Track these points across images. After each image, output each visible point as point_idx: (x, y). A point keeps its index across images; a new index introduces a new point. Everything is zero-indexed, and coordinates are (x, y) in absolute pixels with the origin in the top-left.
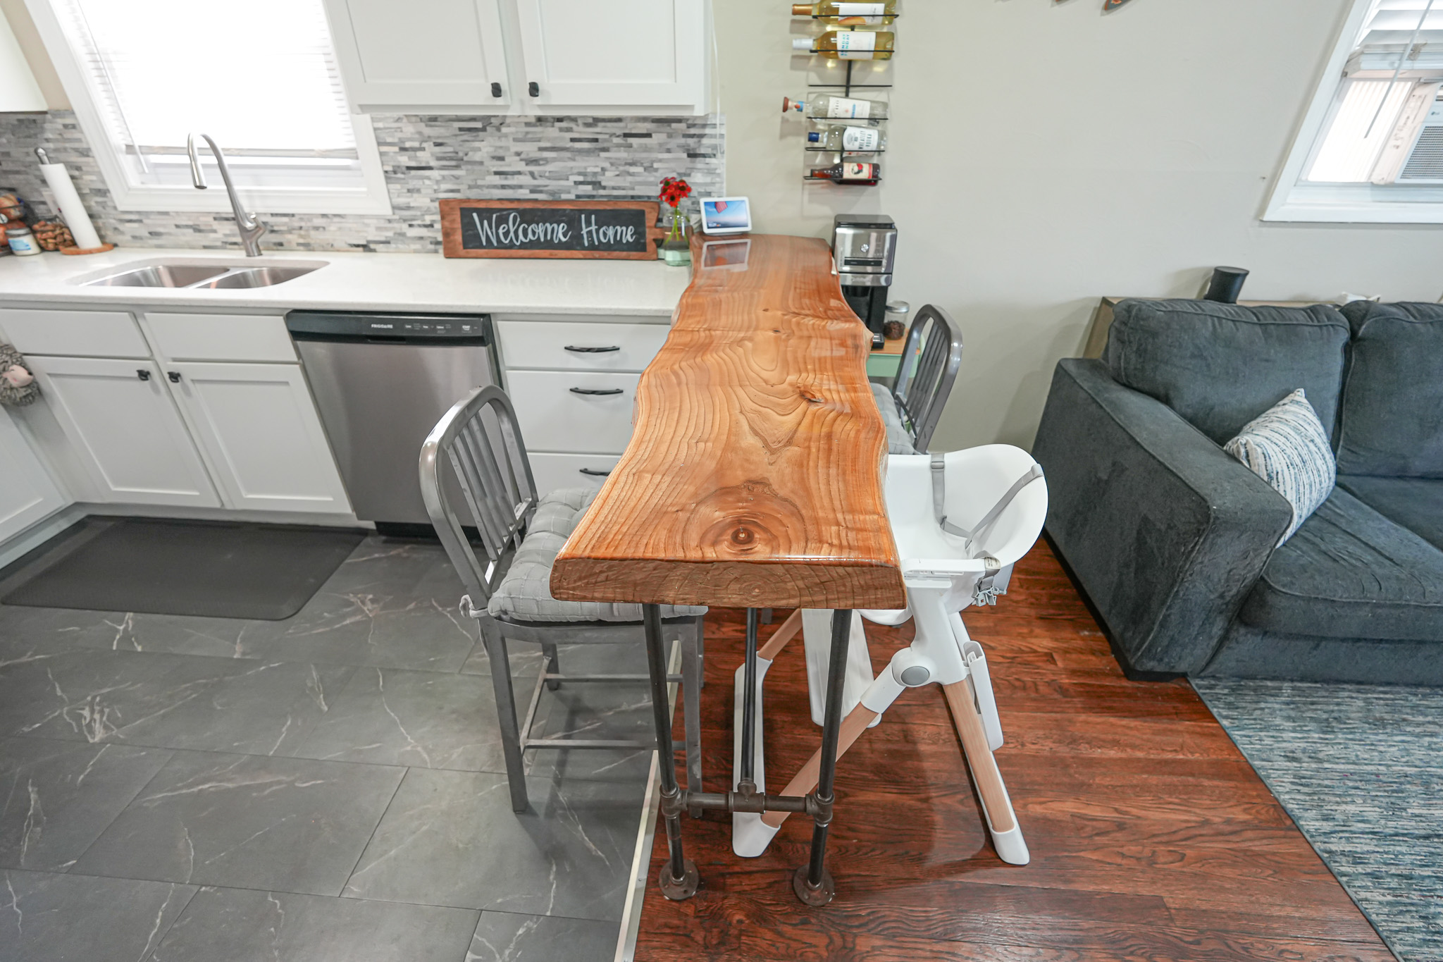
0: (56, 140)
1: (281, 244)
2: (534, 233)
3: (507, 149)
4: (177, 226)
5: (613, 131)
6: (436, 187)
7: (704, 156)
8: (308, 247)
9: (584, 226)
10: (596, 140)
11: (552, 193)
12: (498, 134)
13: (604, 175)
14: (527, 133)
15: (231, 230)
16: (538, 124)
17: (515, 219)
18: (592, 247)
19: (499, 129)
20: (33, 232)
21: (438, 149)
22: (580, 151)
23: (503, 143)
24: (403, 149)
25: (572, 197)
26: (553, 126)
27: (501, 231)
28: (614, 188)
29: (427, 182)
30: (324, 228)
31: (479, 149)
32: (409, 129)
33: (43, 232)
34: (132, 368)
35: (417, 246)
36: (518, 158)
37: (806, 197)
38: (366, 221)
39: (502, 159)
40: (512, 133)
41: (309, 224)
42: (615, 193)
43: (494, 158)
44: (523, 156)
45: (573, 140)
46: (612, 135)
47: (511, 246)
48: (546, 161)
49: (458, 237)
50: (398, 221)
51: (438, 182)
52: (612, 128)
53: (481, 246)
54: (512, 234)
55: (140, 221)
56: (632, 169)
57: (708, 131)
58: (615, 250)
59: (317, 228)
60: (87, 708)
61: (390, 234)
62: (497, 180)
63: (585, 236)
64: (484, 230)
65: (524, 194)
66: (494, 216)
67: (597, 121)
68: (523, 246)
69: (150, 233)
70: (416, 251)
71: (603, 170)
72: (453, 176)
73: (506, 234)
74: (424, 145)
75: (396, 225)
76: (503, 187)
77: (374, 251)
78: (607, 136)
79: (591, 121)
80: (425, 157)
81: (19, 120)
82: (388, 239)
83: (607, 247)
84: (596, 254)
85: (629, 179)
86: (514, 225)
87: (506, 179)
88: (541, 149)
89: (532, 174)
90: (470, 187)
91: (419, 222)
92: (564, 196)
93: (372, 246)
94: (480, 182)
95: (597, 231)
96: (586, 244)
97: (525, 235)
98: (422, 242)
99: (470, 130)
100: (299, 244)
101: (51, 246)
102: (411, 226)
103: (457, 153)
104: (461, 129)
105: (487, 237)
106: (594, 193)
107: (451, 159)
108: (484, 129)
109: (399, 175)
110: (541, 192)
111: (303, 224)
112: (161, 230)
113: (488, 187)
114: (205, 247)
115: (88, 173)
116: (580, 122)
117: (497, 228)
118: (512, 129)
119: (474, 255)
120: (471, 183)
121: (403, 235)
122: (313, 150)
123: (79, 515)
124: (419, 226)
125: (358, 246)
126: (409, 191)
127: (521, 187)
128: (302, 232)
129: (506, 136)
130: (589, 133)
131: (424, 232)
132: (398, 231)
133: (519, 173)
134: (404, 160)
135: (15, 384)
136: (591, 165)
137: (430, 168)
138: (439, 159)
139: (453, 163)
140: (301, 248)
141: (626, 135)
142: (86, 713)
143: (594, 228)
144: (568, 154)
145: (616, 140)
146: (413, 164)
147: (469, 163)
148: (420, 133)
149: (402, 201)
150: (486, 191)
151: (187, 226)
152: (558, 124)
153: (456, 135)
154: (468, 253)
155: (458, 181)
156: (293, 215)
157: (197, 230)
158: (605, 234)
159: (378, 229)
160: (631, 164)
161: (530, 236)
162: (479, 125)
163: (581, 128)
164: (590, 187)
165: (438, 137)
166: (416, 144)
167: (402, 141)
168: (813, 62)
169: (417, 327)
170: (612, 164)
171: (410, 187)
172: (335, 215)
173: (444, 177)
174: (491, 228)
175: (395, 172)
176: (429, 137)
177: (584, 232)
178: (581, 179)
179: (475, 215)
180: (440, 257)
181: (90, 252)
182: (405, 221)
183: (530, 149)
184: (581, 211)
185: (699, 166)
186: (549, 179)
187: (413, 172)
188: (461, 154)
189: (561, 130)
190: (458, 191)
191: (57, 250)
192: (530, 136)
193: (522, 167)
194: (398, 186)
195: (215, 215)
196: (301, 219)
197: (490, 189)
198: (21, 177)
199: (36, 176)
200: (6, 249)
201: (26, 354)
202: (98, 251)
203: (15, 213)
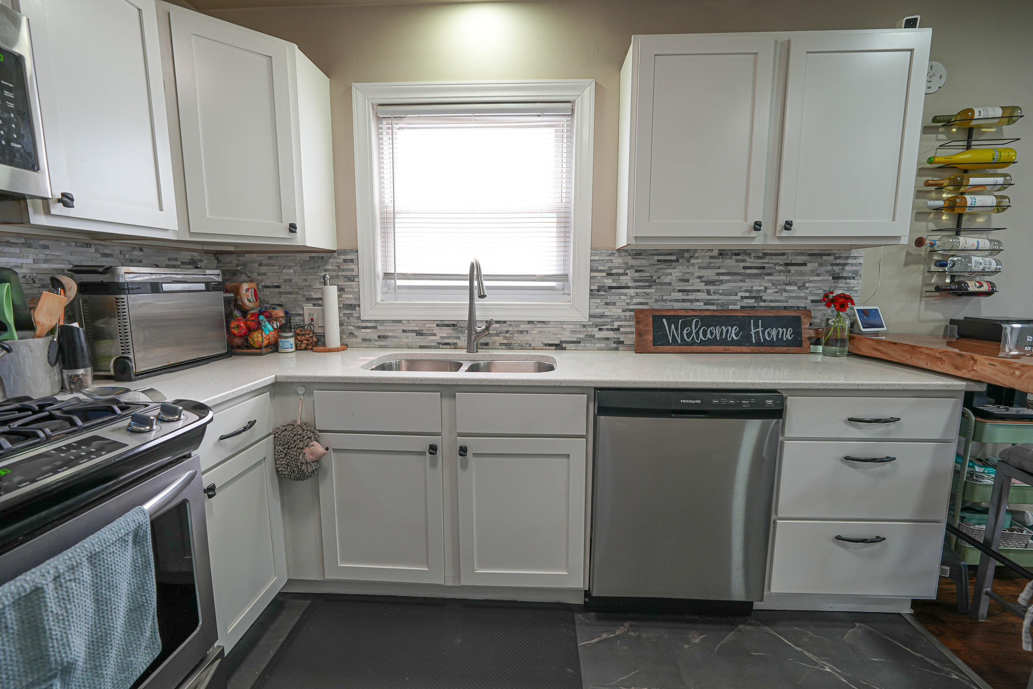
0: (333, 270)
1: (487, 344)
2: (712, 333)
3: (693, 274)
4: (404, 331)
5: (777, 261)
6: (628, 301)
7: (845, 278)
8: (509, 346)
9: (752, 328)
10: (763, 268)
11: (723, 305)
12: (688, 264)
13: (766, 292)
14: (710, 263)
15: (447, 334)
16: (720, 257)
17: (697, 323)
18: (759, 344)
19: (688, 261)
20: (296, 335)
21: (638, 274)
22: (750, 275)
23: (691, 270)
24: (609, 274)
25: (739, 308)
26: (731, 259)
27: (685, 332)
28: (771, 301)
29: (623, 297)
30: (527, 331)
31: (671, 274)
32: (618, 261)
33: (303, 335)
34: (423, 443)
35: (603, 345)
36: (699, 280)
37: (923, 306)
38: (564, 326)
39: (687, 281)
40: (699, 263)
41: (516, 329)
42: (772, 304)
43: (680, 280)
44: (704, 279)
45: (744, 268)
46: (775, 264)
47: (693, 343)
48: (722, 282)
49: (650, 337)
50: (591, 326)
51: (632, 297)
52: (775, 259)
53: (668, 344)
54: (694, 334)
55: (375, 328)
56: (788, 288)
57: (850, 261)
58: (777, 346)
59: (521, 332)
61: (582, 336)
62: (680, 296)
63: (753, 335)
64: (671, 331)
65: (700, 305)
66: (680, 321)
67: (765, 255)
68: (702, 343)
69: (379, 337)
70: (599, 349)
71: (766, 288)
72: (645, 293)
73: (689, 335)
74: (628, 271)
75: (589, 329)
76: (683, 301)
77: (564, 349)
78: (772, 265)
79: (761, 254)
80: (624, 280)
81: (310, 257)
82: (579, 340)
83: (771, 344)
84: (762, 349)
85: (786, 294)
86: (696, 328)
87: (687, 295)
88: (718, 274)
89: (709, 292)
90: (656, 301)
91: (609, 327)
92: (731, 307)
93: (564, 345)
94: (665, 297)
95: (763, 332)
96: (754, 341)
97: (705, 334)
98: (607, 342)
99: (665, 261)
100: (501, 344)
101: (303, 346)
102: (600, 330)
103: (652, 277)
104: (658, 261)
105: (674, 336)
106: (756, 305)
107: (646, 281)
108: (677, 261)
109: (602, 293)
110: (713, 304)
111: (511, 329)
112: (389, 334)
113: (671, 301)
114: (421, 347)
115: (348, 293)
116: (753, 255)
117: (682, 330)
118: (699, 261)
119: (661, 351)
120: (658, 298)
121: (592, 336)
122: (535, 276)
124: (608, 330)
125: (552, 345)
126: (606, 304)
127: (698, 301)
128: (508, 335)
129: (694, 265)
130: (759, 263)
131: (611, 334)
132: (589, 333)
133: (699, 291)
134: (609, 282)
135: (309, 459)
136: (757, 285)
137: (628, 288)
138: (636, 281)
139: (647, 284)
140: (503, 347)
141: (787, 264)
143: (760, 329)
144: (740, 278)
145: (778, 268)
146: (615, 285)
147: (660, 284)
148: (626, 263)
149: (598, 311)
150: (669, 304)
151: (412, 331)
152: (734, 257)
153: (654, 265)
154: (656, 348)
155: (648, 297)
156: (505, 322)
157: (419, 333)
158: (769, 334)
159: (573, 332)
160: (787, 284)
161: (709, 335)
162: (674, 258)
163: (752, 260)
164: (753, 301)
165: (640, 266)
166: (622, 271)
167: (610, 269)
168: (931, 216)
169: (724, 401)
170: (773, 284)
171: (608, 301)
172: (539, 322)
173: (637, 294)
174: (677, 329)
175: (598, 290)
176: (632, 266)
177: (753, 332)
178: (747, 294)
179: (664, 320)
180: (633, 354)
181: (333, 350)
182: (596, 326)
183: (710, 274)
184: (750, 317)
185: (840, 285)
186: (721, 295)
187: (613, 291)
188: (655, 278)
189: (737, 261)
190: (646, 304)
191: (305, 349)
192: (712, 265)
193: (702, 286)
194: (599, 301)
195: (439, 323)
196: (511, 325)
197: (674, 302)
198: (291, 296)
199: (303, 296)
200: (274, 347)
201: (320, 431)
202: (337, 350)
203: (283, 321)
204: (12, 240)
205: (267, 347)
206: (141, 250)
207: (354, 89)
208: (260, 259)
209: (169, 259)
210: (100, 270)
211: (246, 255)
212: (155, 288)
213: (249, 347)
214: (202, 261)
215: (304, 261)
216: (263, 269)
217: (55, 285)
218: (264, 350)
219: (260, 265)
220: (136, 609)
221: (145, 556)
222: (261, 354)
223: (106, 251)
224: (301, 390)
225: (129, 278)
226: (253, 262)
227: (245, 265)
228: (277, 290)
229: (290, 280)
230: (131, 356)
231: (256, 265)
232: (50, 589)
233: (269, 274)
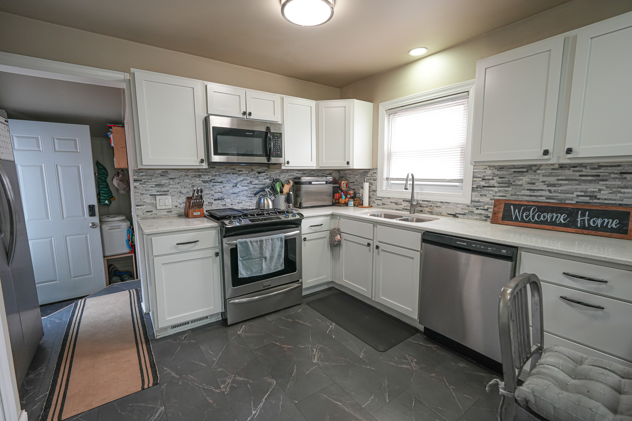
0: (370, 177)
1: (422, 211)
2: (544, 217)
3: (539, 180)
4: (391, 202)
5: (613, 171)
6: (494, 194)
8: (431, 213)
9: (579, 216)
10: (599, 176)
11: (562, 200)
12: (535, 173)
13: (600, 192)
14: (552, 173)
15: (407, 205)
16: (560, 169)
17: (534, 210)
18: (583, 227)
19: (535, 171)
20: (354, 201)
21: (500, 179)
22: (584, 181)
23: (537, 177)
24: (483, 179)
25: (575, 202)
26: (569, 170)
27: (524, 215)
28: (605, 199)
29: (491, 192)
30: (440, 207)
31: (522, 180)
32: (489, 172)
33: (356, 201)
34: (366, 242)
35: (478, 217)
36: (543, 183)
38: (458, 206)
39: (534, 184)
40: (543, 173)
41: (435, 205)
42: (606, 202)
43: (529, 183)
44: (546, 183)
45: (580, 176)
46: (610, 173)
47: (529, 222)
48: (561, 185)
49: (501, 215)
50: (472, 207)
51: (496, 192)
52: (610, 170)
53: (512, 220)
54: (531, 216)
55: (381, 200)
56: (623, 190)
58: (602, 231)
59: (437, 207)
60: (315, 349)
61: (467, 211)
62: (528, 193)
63: (579, 222)
64: (515, 213)
65: (543, 199)
66: (523, 207)
67: (600, 167)
68: (536, 222)
69: (382, 204)
70: (476, 219)
71: (600, 190)
72: (504, 190)
73: (527, 217)
74: (494, 178)
75: (471, 208)
76: (530, 196)
77: (458, 217)
78: (607, 174)
79: (597, 167)
80: (492, 183)
82: (465, 213)
83: (596, 229)
84: (585, 231)
85: (620, 195)
86: (533, 213)
87: (533, 192)
88: (558, 180)
89: (550, 191)
90: (512, 195)
91: (482, 208)
92: (567, 202)
93: (457, 215)
94: (517, 193)
95: (589, 220)
96: (579, 225)
97: (539, 217)
98: (480, 216)
99: (519, 172)
100: (428, 212)
101: (356, 205)
102: (477, 209)
103: (510, 181)
104: (514, 172)
105: (516, 216)
106: (591, 201)
107: (506, 183)
108: (527, 171)
109: (479, 189)
110: (553, 199)
111: (432, 205)
112: (386, 203)
113: (522, 195)
114: (396, 210)
115: (374, 185)
116: (588, 167)
117: (523, 213)
118: (543, 171)
119: (506, 224)
120: (513, 193)
121: (472, 212)
122: (446, 180)
123: (331, 286)
124: (481, 209)
125: (451, 215)
126: (481, 195)
127: (541, 196)
128: (431, 208)
129: (539, 174)
130: (594, 172)
131: (483, 212)
132: (471, 210)
133: (542, 190)
134: (483, 183)
135: (336, 240)
136: (592, 188)
137: (494, 187)
138: (499, 183)
139: (506, 185)
140: (429, 213)
141: (621, 173)
142: (315, 350)
143: (586, 218)
144: (577, 182)
145: (612, 176)
146: (487, 185)
147: (514, 185)
148: (494, 173)
149: (476, 199)
150: (520, 197)
151: (394, 202)
152: (572, 169)
153: (511, 174)
154: (503, 222)
155: (507, 192)
156: (430, 201)
157: (396, 204)
158: (594, 222)
159: (462, 209)
160: (622, 188)
161: (542, 218)
162: (525, 170)
163: (588, 170)
164: (588, 198)
165: (502, 175)
166: (491, 178)
167: (484, 176)
169: (478, 246)
170: (607, 187)
171: (482, 194)
172: (446, 202)
173: (500, 191)
174: (519, 212)
175: (477, 188)
176: (497, 175)
177: (579, 219)
178: (583, 194)
179: (512, 207)
180: (488, 223)
181: (365, 207)
182: (475, 207)
183: (552, 180)
184: (579, 209)
186: (560, 193)
187: (485, 188)
188: (511, 182)
189: (574, 171)
190: (505, 196)
191: (357, 206)
192: (553, 174)
193: (545, 187)
194: (477, 193)
195: (403, 200)
196: (433, 203)
197: (524, 196)
198: (357, 186)
199: (361, 186)
200: (346, 204)
201: (342, 232)
202: (367, 207)
203: (352, 195)
204: (284, 171)
205: (343, 204)
206: (314, 171)
207: (380, 105)
208: (350, 172)
209: (322, 173)
210: (298, 178)
211: (346, 171)
212: (310, 183)
213: (339, 203)
214: (333, 173)
215: (362, 173)
216: (350, 176)
217: (288, 183)
218: (342, 205)
219: (350, 175)
220: (279, 255)
221: (282, 245)
222: (341, 206)
223: (305, 172)
224: (338, 218)
225: (304, 180)
226: (348, 173)
227: (345, 174)
228: (353, 184)
229: (357, 180)
230: (302, 202)
231: (348, 174)
232: (264, 241)
233: (351, 178)
